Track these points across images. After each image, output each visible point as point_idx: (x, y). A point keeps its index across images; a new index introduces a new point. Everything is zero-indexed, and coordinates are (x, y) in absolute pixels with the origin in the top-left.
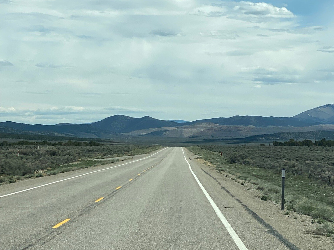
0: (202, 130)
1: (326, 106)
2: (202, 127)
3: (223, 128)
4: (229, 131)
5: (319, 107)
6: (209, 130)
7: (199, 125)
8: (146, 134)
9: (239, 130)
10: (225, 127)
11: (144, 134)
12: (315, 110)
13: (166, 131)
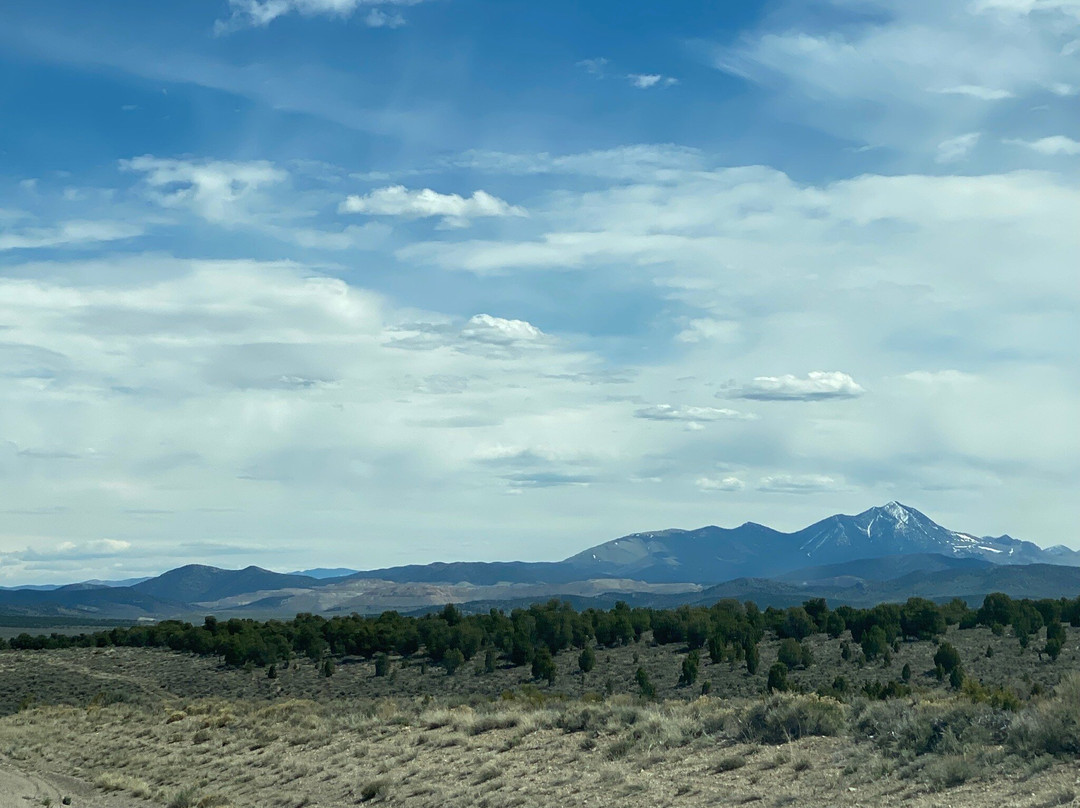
0: (359, 594)
1: (630, 537)
2: (359, 589)
3: (397, 591)
4: (411, 595)
5: (618, 540)
6: (372, 594)
7: (352, 585)
8: (248, 603)
9: (430, 594)
10: (402, 588)
11: (244, 603)
12: (607, 546)
13: (286, 598)
